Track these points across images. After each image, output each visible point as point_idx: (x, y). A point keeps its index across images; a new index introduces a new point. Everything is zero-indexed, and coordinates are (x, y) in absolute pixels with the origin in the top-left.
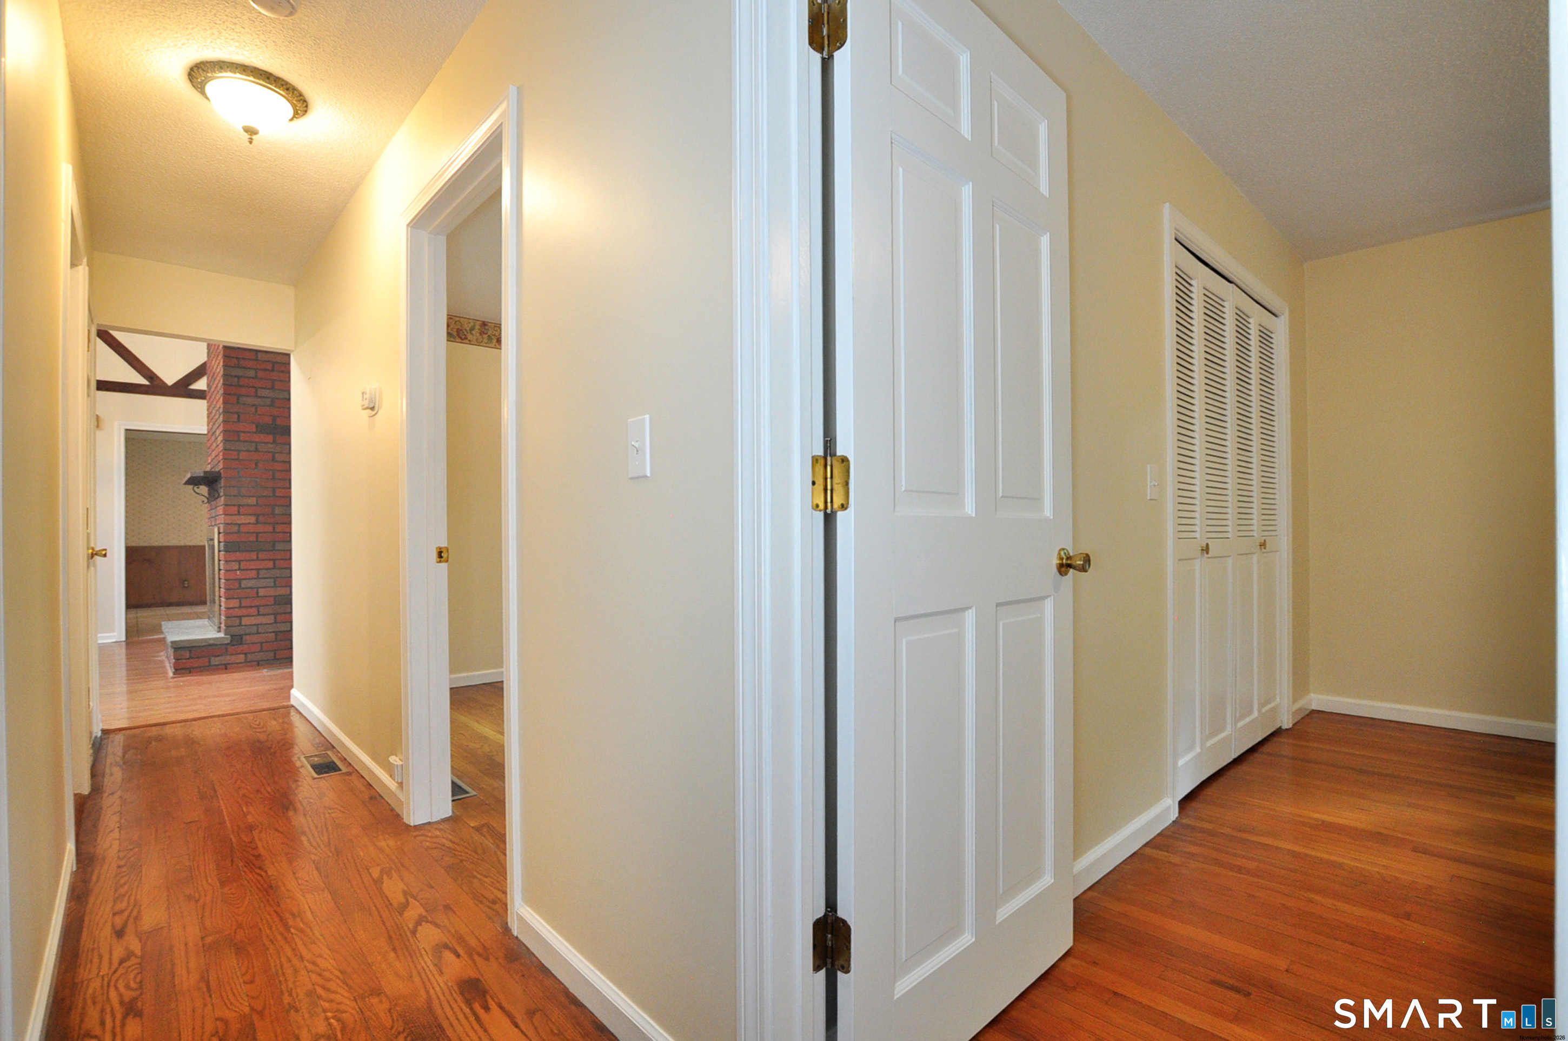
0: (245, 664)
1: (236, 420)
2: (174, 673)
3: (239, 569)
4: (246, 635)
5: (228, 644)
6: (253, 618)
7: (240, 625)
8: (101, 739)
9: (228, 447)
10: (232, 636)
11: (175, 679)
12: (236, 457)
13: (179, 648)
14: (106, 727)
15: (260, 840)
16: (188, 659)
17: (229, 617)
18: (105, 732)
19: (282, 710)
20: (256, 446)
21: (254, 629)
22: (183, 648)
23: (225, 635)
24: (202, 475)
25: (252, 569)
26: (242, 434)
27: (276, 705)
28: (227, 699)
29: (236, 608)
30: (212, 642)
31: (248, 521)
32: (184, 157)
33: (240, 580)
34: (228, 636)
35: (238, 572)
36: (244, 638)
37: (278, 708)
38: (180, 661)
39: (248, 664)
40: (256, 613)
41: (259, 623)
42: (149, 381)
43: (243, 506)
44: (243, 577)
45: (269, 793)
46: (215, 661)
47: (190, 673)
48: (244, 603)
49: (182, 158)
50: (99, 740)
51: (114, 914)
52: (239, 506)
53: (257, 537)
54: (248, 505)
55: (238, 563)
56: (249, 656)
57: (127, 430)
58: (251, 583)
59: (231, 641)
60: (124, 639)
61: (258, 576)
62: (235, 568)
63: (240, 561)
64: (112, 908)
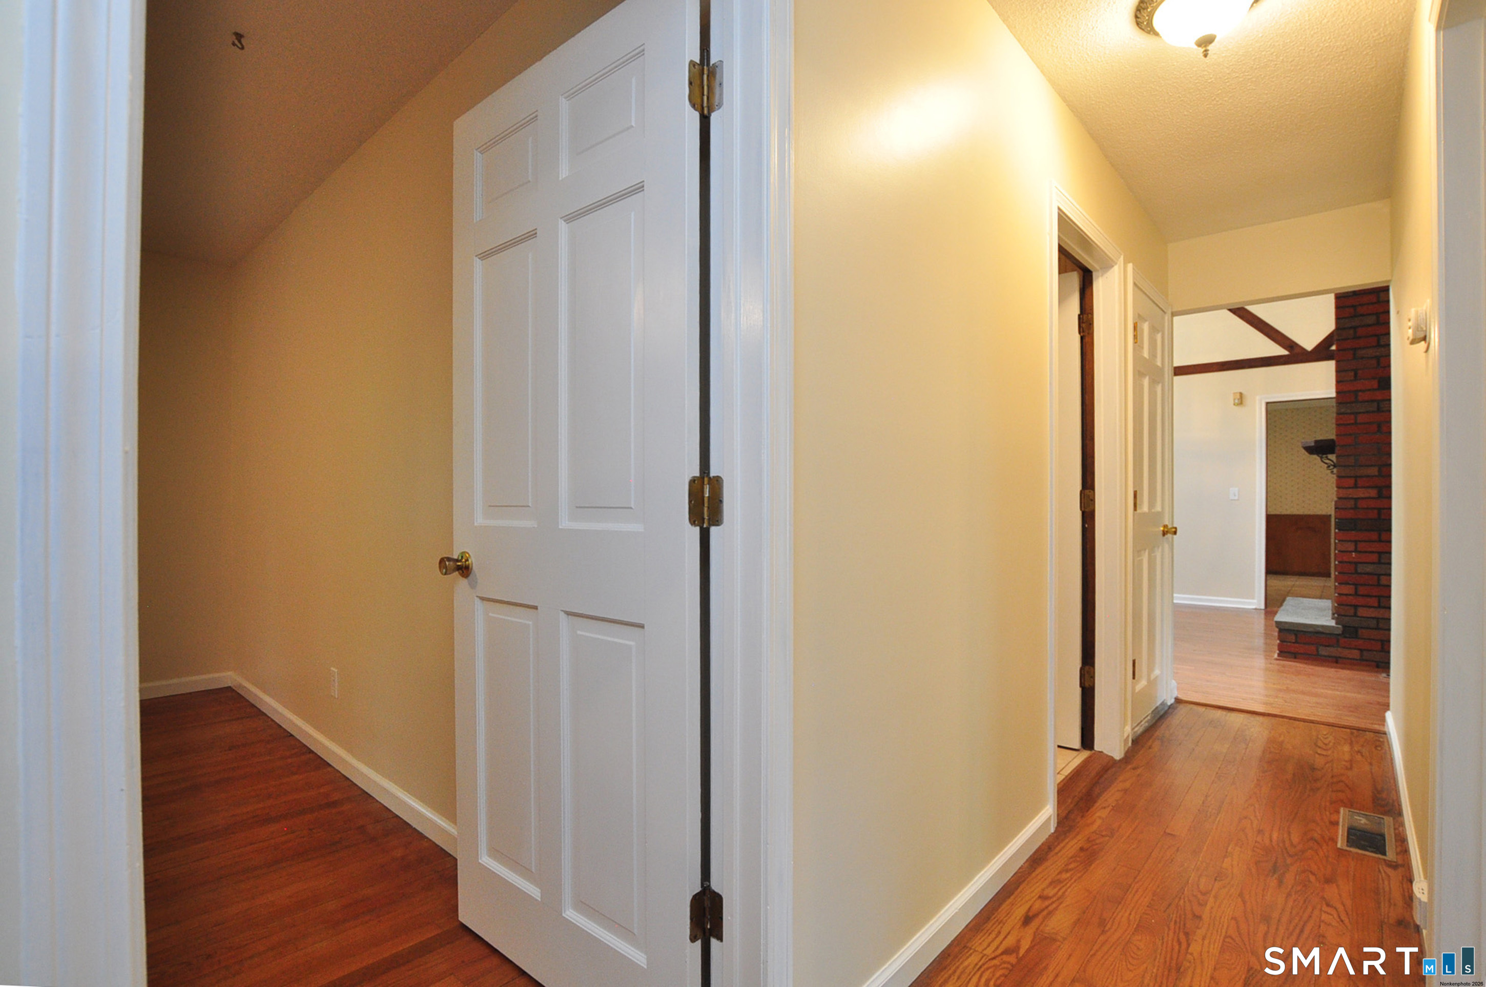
0: (1359, 661)
1: (1352, 378)
2: (1279, 655)
3: (1356, 551)
4: (1362, 628)
5: (1339, 635)
6: (1372, 609)
7: (1355, 615)
8: (1170, 707)
9: (1343, 410)
10: (1344, 627)
11: (1278, 662)
12: (1352, 421)
13: (1285, 630)
14: (1181, 697)
15: (1216, 897)
16: (1294, 643)
17: (1343, 605)
18: (1178, 701)
19: (1369, 735)
20: (1378, 405)
21: (1373, 623)
22: (1289, 631)
23: (1337, 623)
24: (1313, 444)
25: (1373, 552)
26: (1360, 393)
27: (1363, 726)
28: (1315, 699)
29: (1350, 595)
30: (1321, 629)
31: (1367, 495)
32: (1186, 113)
33: (1356, 563)
34: (1340, 626)
35: (1354, 553)
36: (1360, 631)
37: (1365, 730)
38: (1285, 643)
39: (1364, 663)
40: (1376, 605)
41: (1381, 617)
42: (1288, 351)
43: (1361, 477)
44: (1360, 560)
45: (1271, 841)
46: (1323, 651)
47: (1295, 658)
48: (1361, 590)
49: (1185, 115)
50: (1166, 708)
51: (1040, 897)
52: (1356, 477)
53: (1379, 514)
54: (1368, 476)
55: (1353, 544)
56: (1365, 653)
57: (1267, 403)
58: (1369, 568)
59: (1343, 633)
60: (1263, 607)
61: (1379, 560)
62: (1350, 549)
63: (1356, 542)
64: (1043, 890)
